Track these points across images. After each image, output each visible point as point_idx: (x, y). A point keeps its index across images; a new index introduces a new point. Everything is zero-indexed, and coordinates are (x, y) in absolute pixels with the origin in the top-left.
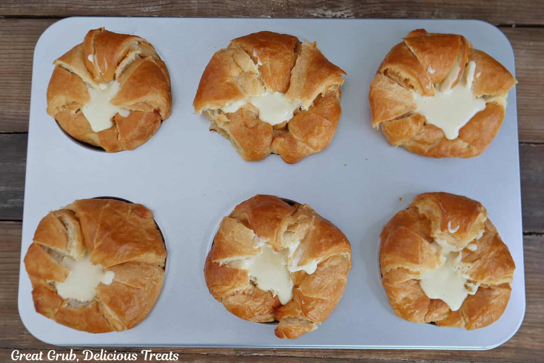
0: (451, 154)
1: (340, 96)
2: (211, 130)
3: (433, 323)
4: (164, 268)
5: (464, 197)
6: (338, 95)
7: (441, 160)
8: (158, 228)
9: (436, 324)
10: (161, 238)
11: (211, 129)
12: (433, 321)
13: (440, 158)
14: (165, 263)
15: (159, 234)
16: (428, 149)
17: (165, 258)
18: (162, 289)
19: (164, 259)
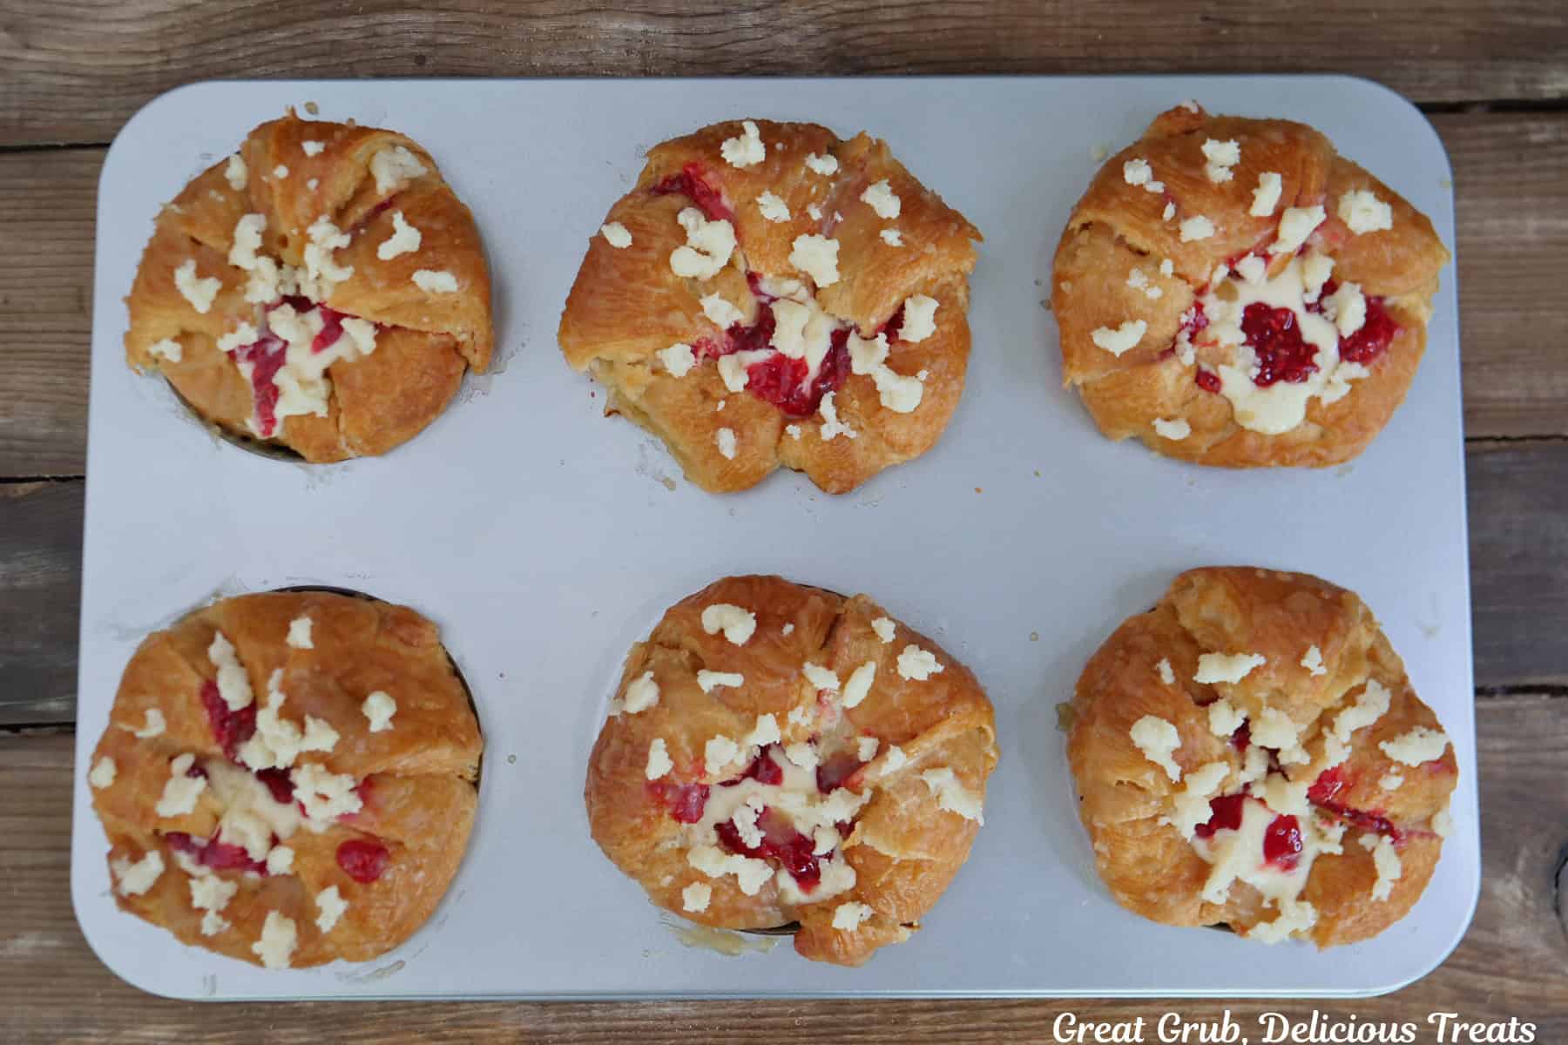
0: (1273, 456)
1: (968, 297)
2: (609, 414)
3: (1222, 926)
4: (476, 785)
5: (1310, 577)
6: (961, 294)
7: (1247, 473)
8: (456, 673)
9: (1233, 927)
10: (465, 699)
11: (607, 411)
12: (1224, 921)
13: (1242, 468)
14: (479, 768)
15: (459, 690)
16: (1209, 445)
17: (478, 753)
18: (470, 845)
19: (477, 758)
